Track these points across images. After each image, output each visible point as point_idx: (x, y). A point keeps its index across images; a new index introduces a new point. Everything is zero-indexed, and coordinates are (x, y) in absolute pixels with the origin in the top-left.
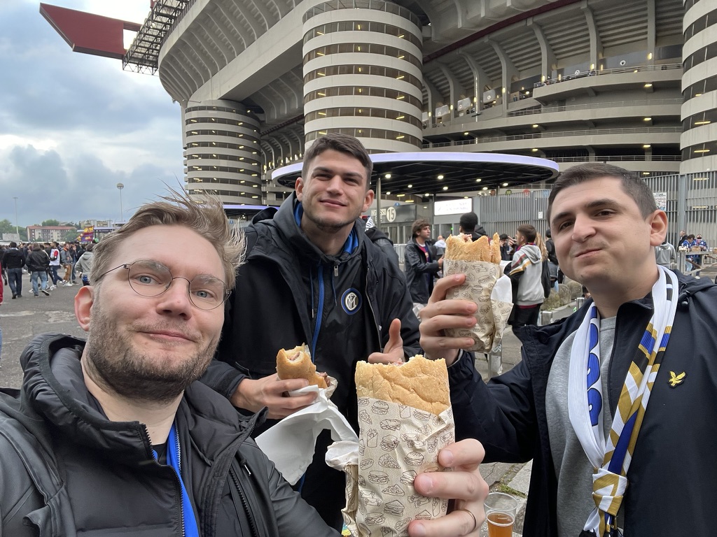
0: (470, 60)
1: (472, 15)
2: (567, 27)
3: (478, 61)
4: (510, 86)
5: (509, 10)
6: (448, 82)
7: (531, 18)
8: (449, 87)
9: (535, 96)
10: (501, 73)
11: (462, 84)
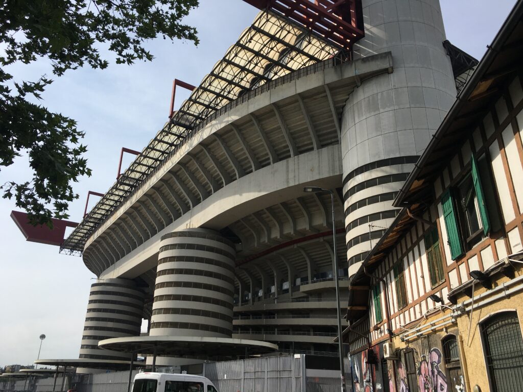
0: (269, 263)
1: (262, 240)
3: (275, 264)
7: (296, 244)
9: (301, 291)
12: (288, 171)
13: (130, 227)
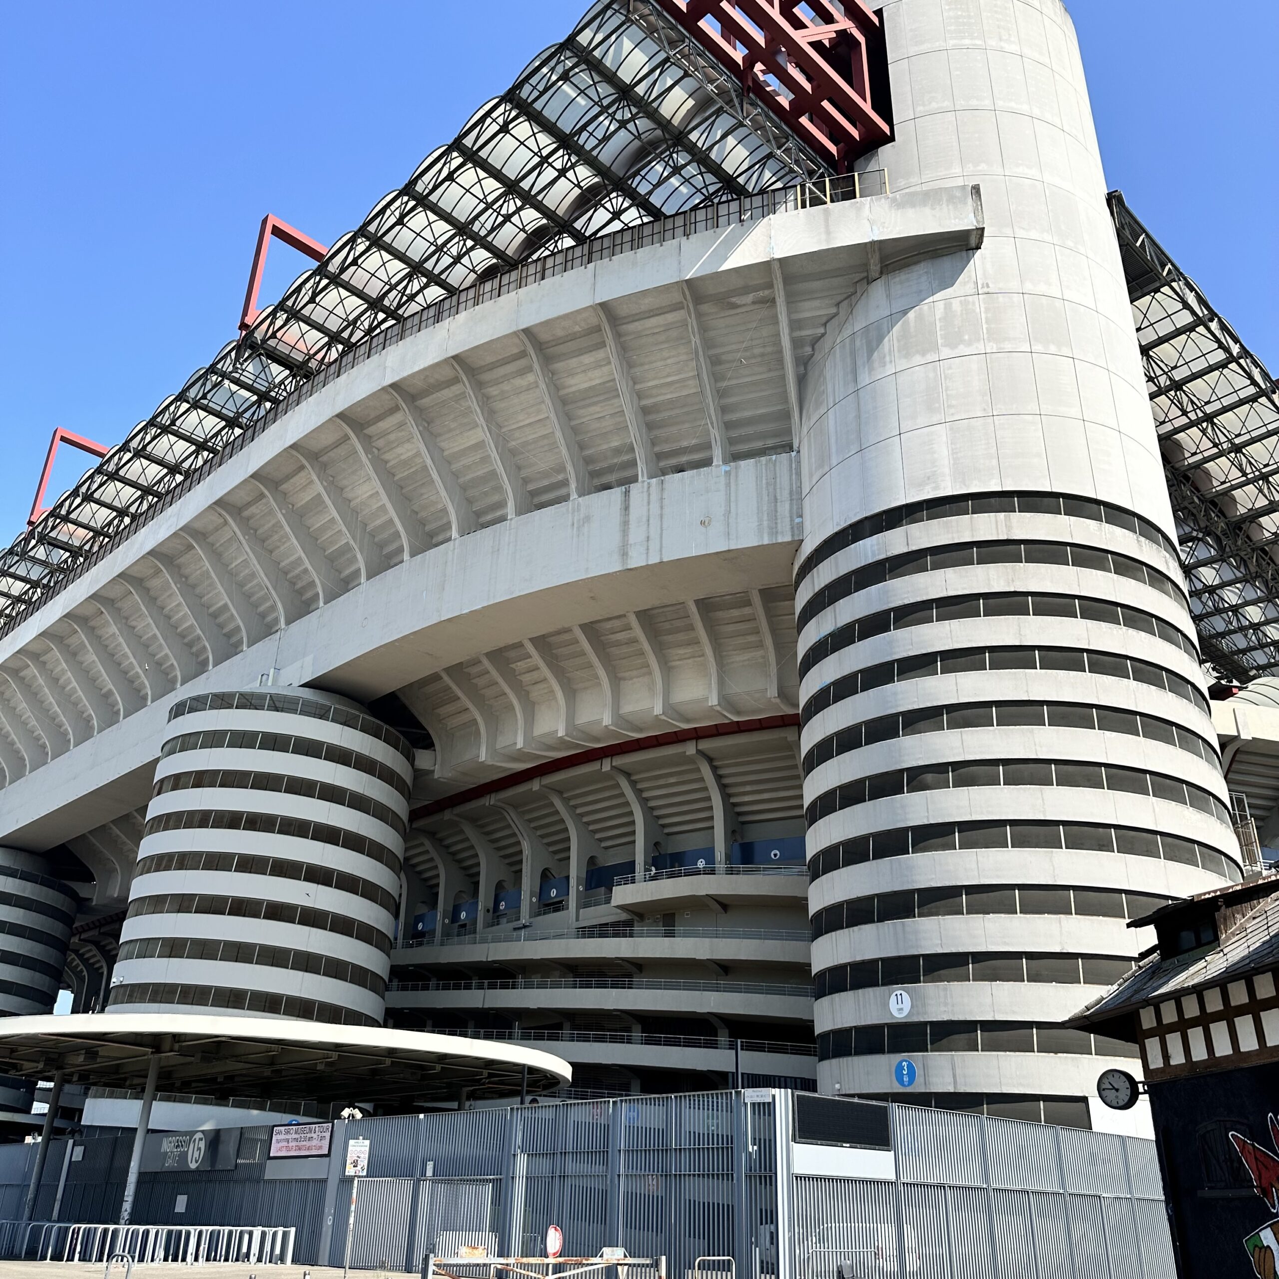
0: (512, 817)
1: (502, 742)
2: (672, 780)
3: (530, 821)
4: (584, 875)
5: (563, 743)
6: (436, 867)
7: (609, 759)
8: (438, 876)
9: (614, 902)
10: (569, 849)
11: (507, 861)
12: (625, 524)
13: (54, 681)
